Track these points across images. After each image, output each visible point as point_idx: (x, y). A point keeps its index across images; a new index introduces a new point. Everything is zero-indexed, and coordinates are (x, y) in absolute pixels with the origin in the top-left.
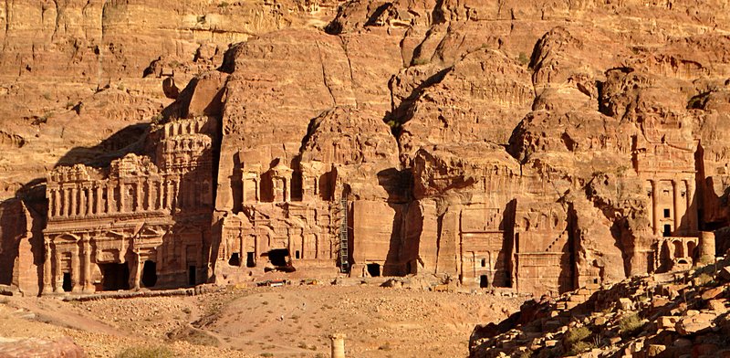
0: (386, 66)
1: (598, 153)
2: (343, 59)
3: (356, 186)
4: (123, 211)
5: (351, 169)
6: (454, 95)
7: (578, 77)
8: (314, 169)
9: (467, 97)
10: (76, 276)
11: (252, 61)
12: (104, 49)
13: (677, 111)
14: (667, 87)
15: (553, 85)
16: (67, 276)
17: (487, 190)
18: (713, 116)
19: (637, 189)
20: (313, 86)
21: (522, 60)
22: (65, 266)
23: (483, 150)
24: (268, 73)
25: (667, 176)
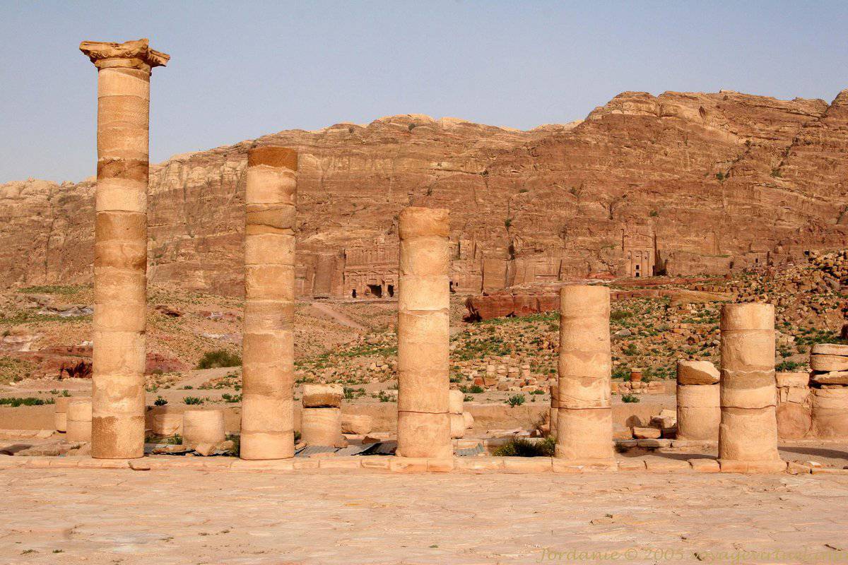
0: (507, 193)
1: (604, 238)
2: (485, 190)
3: (486, 252)
4: (379, 261)
5: (484, 244)
6: (537, 208)
7: (601, 199)
9: (544, 209)
10: (358, 291)
11: (441, 190)
13: (645, 217)
14: (642, 205)
15: (587, 203)
16: (354, 291)
17: (549, 255)
18: (662, 219)
19: (622, 256)
20: (469, 203)
21: (573, 191)
22: (353, 286)
23: (548, 235)
24: (447, 196)
25: (638, 249)
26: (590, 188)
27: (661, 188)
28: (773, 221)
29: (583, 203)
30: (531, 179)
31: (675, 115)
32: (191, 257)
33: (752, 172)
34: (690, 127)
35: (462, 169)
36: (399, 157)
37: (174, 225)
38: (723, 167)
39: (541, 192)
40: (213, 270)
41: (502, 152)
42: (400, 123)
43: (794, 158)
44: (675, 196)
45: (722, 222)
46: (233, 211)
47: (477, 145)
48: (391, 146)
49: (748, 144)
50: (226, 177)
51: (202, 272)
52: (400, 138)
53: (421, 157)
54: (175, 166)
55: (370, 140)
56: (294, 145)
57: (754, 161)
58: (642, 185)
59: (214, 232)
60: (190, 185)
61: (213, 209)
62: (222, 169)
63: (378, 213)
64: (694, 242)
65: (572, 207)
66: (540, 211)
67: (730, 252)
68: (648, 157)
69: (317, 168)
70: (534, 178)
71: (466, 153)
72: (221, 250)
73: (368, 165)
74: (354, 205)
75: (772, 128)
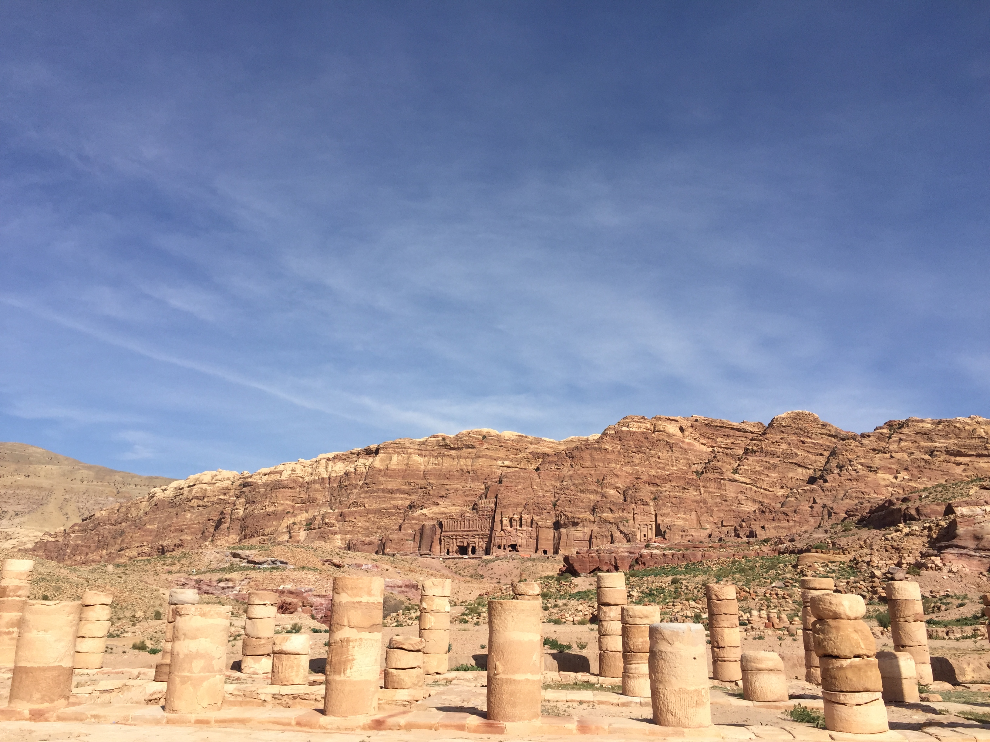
0: (553, 482)
1: (621, 514)
2: (538, 480)
3: (540, 523)
4: (465, 529)
5: (538, 517)
6: (574, 493)
7: (617, 488)
8: (526, 517)
9: (579, 494)
10: (451, 550)
11: (508, 480)
12: (471, 473)
13: (648, 500)
14: (646, 492)
15: (608, 490)
16: (448, 550)
17: (583, 526)
18: (660, 502)
19: (634, 527)
20: (528, 489)
21: (598, 481)
22: (447, 546)
23: (582, 512)
24: (513, 485)
25: (645, 523)
26: (609, 480)
27: (657, 481)
28: (736, 505)
29: (605, 490)
30: (569, 473)
31: (663, 431)
32: (332, 525)
33: (719, 471)
34: (674, 440)
35: (518, 466)
36: (476, 458)
37: (321, 502)
38: (700, 468)
39: (576, 482)
40: (347, 534)
41: (545, 455)
42: (476, 435)
43: (747, 461)
44: (668, 486)
45: (701, 504)
46: (363, 492)
47: (528, 450)
48: (470, 450)
49: (713, 451)
50: (359, 469)
51: (339, 535)
52: (477, 444)
53: (491, 457)
54: (324, 462)
55: (456, 446)
56: (405, 448)
57: (720, 463)
58: (645, 478)
59: (349, 508)
60: (333, 475)
61: (349, 491)
62: (356, 464)
63: (464, 495)
64: (683, 519)
65: (598, 493)
66: (576, 495)
67: (708, 526)
68: (648, 460)
69: (421, 464)
70: (571, 472)
71: (521, 455)
72: (354, 520)
73: (455, 463)
74: (448, 490)
75: (729, 441)
